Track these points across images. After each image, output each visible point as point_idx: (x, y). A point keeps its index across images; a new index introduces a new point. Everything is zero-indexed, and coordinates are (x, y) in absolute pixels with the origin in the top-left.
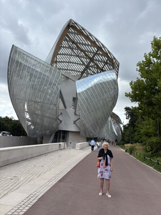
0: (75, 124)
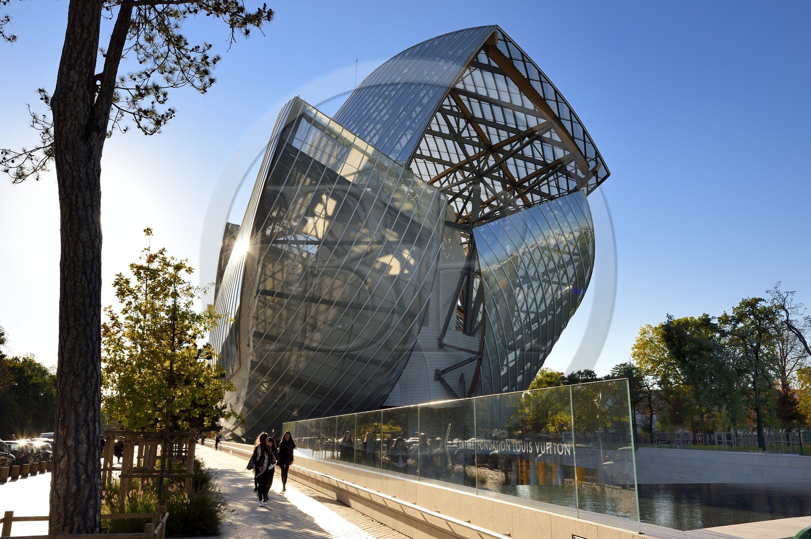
0: (442, 381)
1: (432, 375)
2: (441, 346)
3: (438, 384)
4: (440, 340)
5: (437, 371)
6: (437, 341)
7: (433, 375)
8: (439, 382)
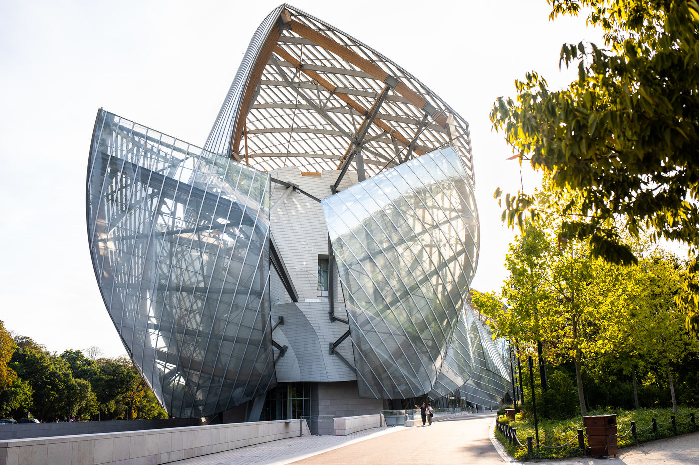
0: (337, 354)
1: (325, 349)
2: (333, 319)
3: (334, 357)
4: (331, 313)
5: (330, 344)
6: (328, 315)
7: (328, 349)
8: (334, 355)
